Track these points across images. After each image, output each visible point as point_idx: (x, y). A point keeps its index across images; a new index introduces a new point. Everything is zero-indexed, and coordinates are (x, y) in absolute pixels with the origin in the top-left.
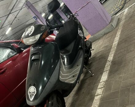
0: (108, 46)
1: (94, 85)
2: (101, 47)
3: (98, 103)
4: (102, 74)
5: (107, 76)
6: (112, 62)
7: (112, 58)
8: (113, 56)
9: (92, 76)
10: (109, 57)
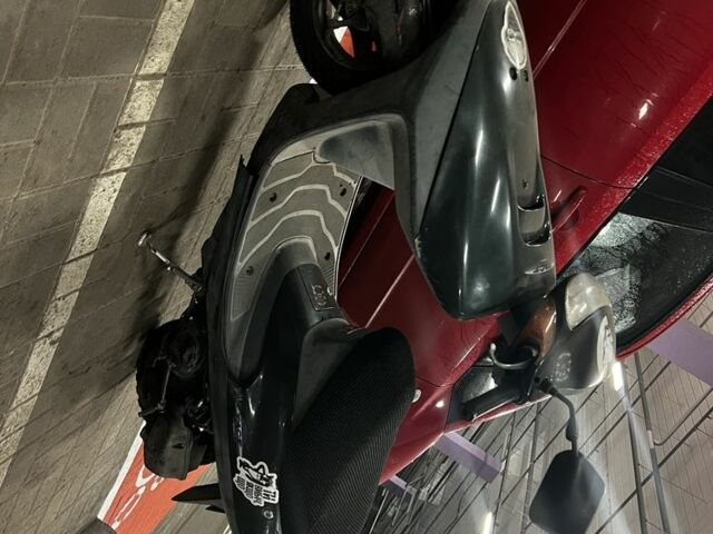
0: (27, 484)
1: (153, 162)
2: (58, 473)
3: (166, 17)
4: (104, 236)
5: (88, 215)
6: (41, 327)
7: (33, 360)
8: (25, 379)
9: (149, 232)
10: (44, 373)
